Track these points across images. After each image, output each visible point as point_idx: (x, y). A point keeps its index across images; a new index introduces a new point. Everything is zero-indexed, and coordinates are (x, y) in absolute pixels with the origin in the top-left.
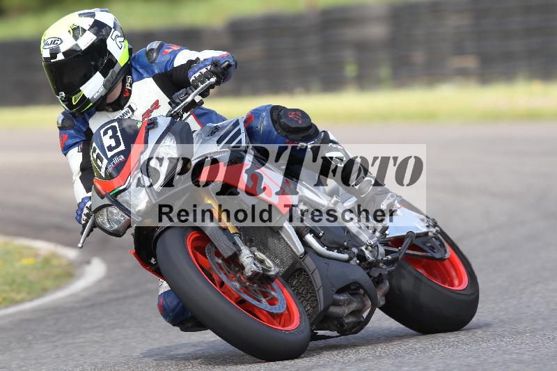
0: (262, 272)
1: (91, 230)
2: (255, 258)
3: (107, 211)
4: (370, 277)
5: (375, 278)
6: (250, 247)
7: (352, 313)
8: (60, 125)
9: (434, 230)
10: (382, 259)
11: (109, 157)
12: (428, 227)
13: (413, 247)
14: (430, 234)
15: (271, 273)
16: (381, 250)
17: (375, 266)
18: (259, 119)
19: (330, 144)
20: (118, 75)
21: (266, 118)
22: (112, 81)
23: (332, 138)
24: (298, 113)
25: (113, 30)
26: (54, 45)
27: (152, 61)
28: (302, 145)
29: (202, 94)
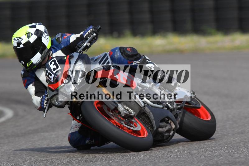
0: (128, 114)
3: (56, 98)
5: (175, 115)
6: (121, 104)
7: (167, 131)
8: (22, 76)
13: (187, 103)
14: (192, 97)
15: (132, 114)
16: (175, 104)
17: (173, 111)
18: (115, 53)
19: (147, 61)
20: (47, 53)
21: (118, 52)
22: (44, 56)
23: (147, 58)
24: (131, 48)
25: (44, 33)
26: (19, 41)
27: (60, 42)
28: (135, 63)
29: (90, 42)
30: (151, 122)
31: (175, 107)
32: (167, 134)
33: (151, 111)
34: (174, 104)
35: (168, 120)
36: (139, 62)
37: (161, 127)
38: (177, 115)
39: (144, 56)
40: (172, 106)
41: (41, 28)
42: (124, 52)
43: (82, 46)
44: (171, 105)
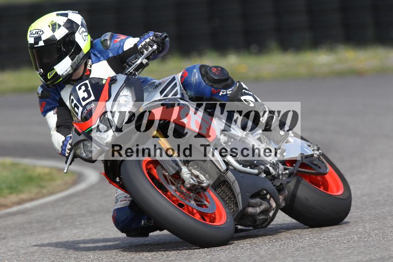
0: (197, 184)
1: (72, 160)
2: (192, 174)
3: (83, 145)
4: (275, 186)
5: (278, 187)
6: (188, 167)
7: (262, 212)
8: (40, 95)
9: (317, 153)
10: (282, 173)
11: (83, 105)
12: (313, 150)
13: (303, 165)
14: (315, 155)
15: (204, 185)
16: (281, 167)
17: (277, 178)
18: (192, 74)
19: (244, 90)
20: (81, 59)
21: (197, 74)
22: (77, 63)
23: (244, 86)
24: (219, 69)
25: (80, 27)
26: (37, 35)
27: (107, 48)
28: (223, 92)
29: (147, 58)
30: (235, 198)
31: (280, 172)
32: (262, 217)
33: (237, 179)
34: (279, 168)
35: (266, 194)
36: (230, 92)
37: (253, 206)
38: (281, 186)
39: (239, 82)
40: (276, 170)
41: (77, 18)
42: (207, 73)
43: (133, 64)
44: (273, 168)
